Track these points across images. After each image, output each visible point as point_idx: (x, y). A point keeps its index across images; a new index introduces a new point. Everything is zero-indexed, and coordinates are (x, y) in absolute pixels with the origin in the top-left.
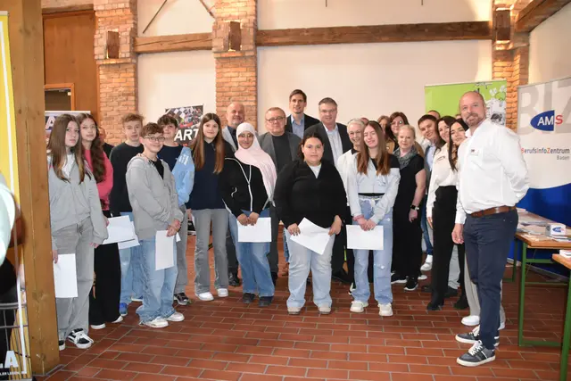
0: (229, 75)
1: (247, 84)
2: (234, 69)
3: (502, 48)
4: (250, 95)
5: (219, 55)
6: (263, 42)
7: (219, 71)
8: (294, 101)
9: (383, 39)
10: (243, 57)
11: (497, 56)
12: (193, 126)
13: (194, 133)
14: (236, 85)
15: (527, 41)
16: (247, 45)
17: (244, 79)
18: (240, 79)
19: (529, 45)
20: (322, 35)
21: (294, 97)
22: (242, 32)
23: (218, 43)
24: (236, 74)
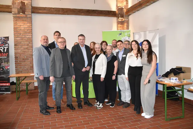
0: (20, 24)
1: (28, 28)
2: (22, 22)
3: (120, 20)
4: (29, 33)
5: (15, 15)
6: (35, 12)
7: (15, 22)
8: (56, 35)
9: (82, 14)
10: (26, 17)
11: (119, 23)
12: (4, 46)
13: (4, 49)
14: (23, 28)
15: (128, 18)
16: (29, 12)
17: (27, 26)
18: (25, 26)
19: (129, 20)
20: (59, 11)
21: (56, 34)
22: (26, 7)
23: (15, 10)
24: (23, 24)
